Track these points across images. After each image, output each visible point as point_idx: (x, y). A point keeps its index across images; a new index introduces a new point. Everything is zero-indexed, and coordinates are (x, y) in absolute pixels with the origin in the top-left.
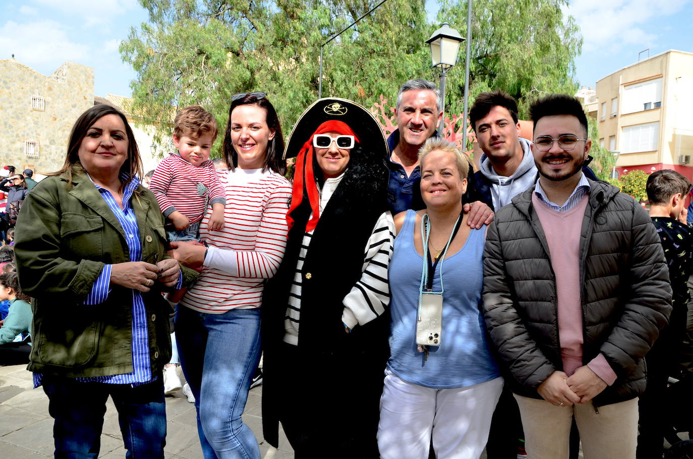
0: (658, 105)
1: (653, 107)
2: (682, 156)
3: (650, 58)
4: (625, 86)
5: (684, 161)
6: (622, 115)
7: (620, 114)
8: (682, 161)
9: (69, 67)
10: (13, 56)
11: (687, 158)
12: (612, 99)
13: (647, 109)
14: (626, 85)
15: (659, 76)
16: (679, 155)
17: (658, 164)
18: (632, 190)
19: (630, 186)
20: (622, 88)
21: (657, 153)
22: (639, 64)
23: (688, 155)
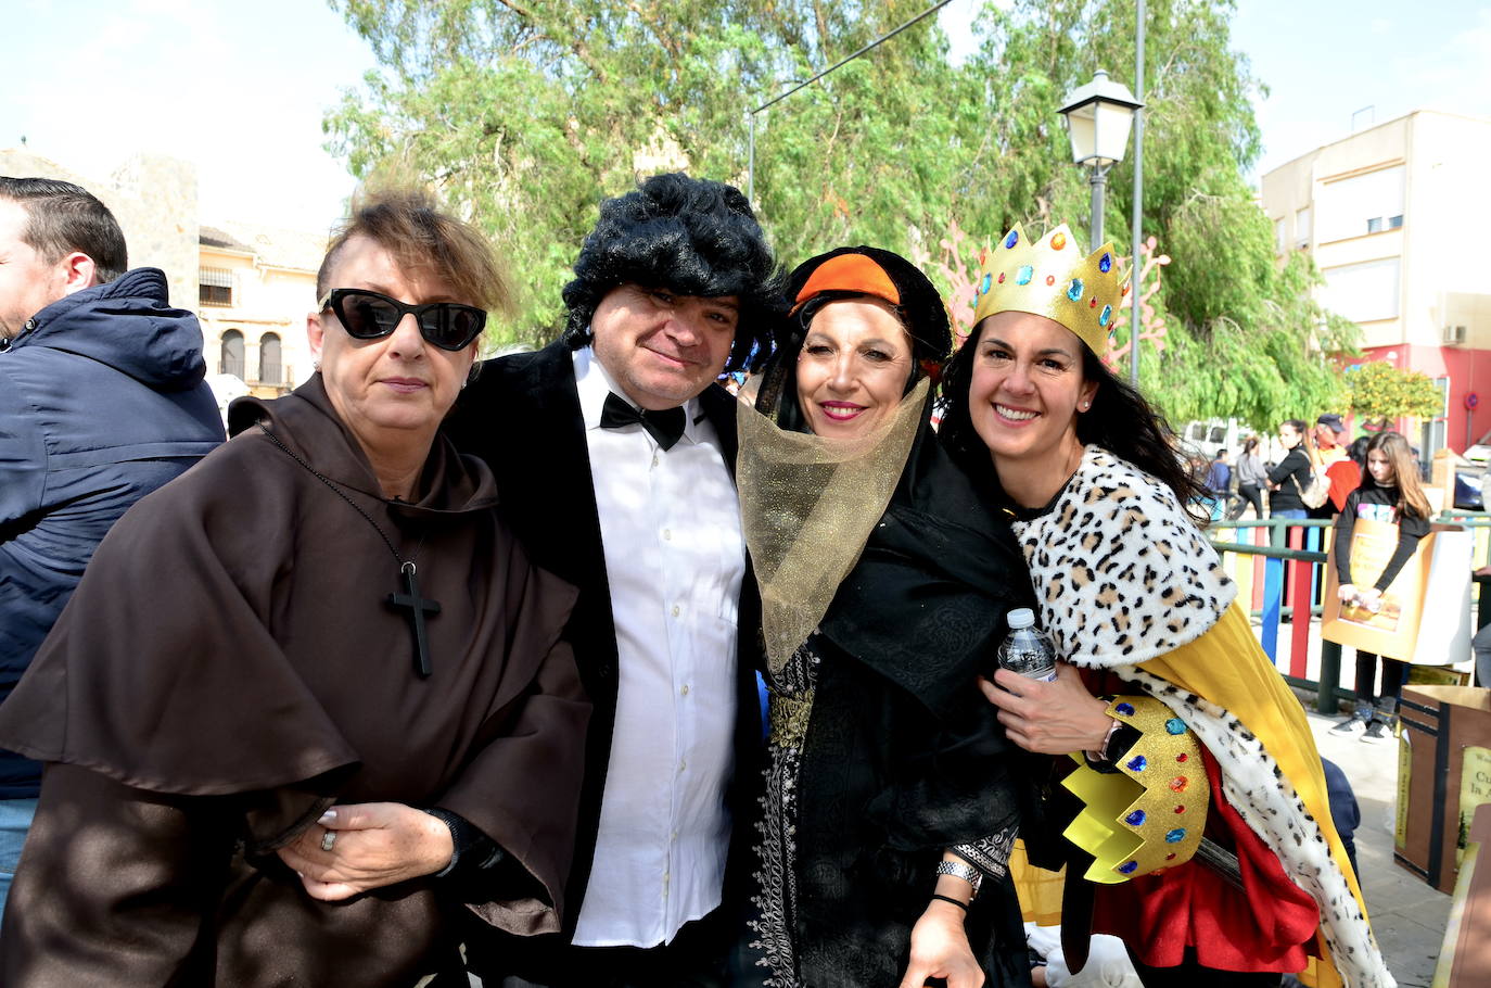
0: (1397, 222)
1: (1386, 225)
2: (1449, 328)
3: (1376, 124)
4: (1326, 183)
5: (1453, 337)
6: (1321, 245)
7: (1317, 241)
8: (1449, 338)
9: (144, 162)
10: (24, 140)
11: (1460, 332)
12: (1298, 212)
13: (1374, 230)
14: (1330, 180)
15: (1397, 163)
16: (1443, 326)
17: (1401, 346)
18: (1370, 403)
19: (1364, 393)
20: (1318, 187)
21: (1398, 322)
22: (1353, 137)
23: (1461, 325)
